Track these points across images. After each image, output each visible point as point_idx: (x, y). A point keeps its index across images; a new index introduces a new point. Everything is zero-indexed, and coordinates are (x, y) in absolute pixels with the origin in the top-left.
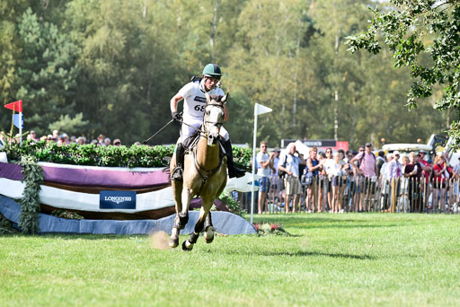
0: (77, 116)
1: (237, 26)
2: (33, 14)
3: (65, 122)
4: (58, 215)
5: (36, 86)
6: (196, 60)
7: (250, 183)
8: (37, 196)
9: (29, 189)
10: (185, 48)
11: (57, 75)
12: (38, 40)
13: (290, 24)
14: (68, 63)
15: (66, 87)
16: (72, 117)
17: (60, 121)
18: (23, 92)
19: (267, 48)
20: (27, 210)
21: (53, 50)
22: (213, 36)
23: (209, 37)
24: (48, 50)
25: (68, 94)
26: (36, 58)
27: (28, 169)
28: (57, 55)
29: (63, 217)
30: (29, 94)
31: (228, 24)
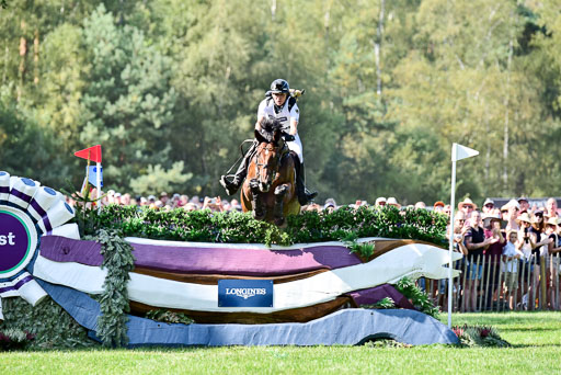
0: (175, 166)
1: (417, 25)
2: (107, 12)
3: (156, 176)
4: (156, 317)
5: (111, 123)
6: (353, 78)
7: (447, 265)
8: (124, 289)
9: (113, 279)
10: (336, 61)
11: (144, 105)
12: (113, 53)
13: (496, 20)
14: (159, 86)
15: (157, 124)
16: (166, 168)
17: (147, 174)
18: (90, 131)
19: (462, 57)
20: (110, 311)
21: (136, 67)
22: (378, 41)
23: (371, 42)
24: (128, 67)
25: (159, 134)
26: (113, 80)
27: (111, 248)
28: (143, 74)
29: (163, 321)
30: (99, 135)
31: (403, 22)
